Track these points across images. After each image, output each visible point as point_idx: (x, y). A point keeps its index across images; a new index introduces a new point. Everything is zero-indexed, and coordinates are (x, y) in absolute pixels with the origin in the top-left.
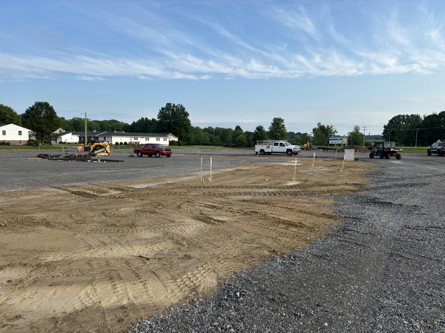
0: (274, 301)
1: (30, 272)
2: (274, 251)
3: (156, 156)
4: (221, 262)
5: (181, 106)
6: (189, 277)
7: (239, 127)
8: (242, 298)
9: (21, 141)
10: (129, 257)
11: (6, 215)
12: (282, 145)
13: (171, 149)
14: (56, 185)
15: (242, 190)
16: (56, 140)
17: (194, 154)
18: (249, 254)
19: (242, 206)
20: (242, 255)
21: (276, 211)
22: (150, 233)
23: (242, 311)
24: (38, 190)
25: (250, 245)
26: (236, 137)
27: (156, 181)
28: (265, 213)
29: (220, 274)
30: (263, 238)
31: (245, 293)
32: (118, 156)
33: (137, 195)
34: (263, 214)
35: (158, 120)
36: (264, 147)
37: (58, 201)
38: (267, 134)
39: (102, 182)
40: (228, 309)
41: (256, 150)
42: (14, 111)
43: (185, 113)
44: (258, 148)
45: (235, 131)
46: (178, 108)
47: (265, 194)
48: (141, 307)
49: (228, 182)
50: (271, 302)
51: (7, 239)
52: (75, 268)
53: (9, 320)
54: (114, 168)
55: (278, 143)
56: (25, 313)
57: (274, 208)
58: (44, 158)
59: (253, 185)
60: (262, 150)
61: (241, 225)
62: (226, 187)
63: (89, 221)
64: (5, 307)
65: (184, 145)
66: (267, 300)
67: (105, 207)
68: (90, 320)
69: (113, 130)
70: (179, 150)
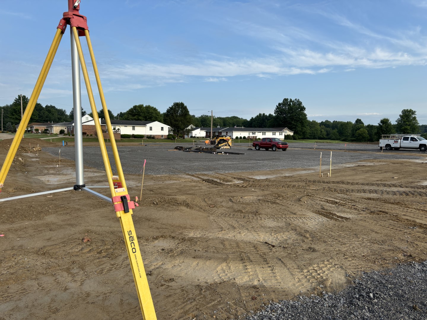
0: (415, 309)
1: (177, 244)
2: (411, 256)
3: (272, 150)
4: (348, 259)
5: (298, 101)
6: (315, 269)
7: (360, 120)
8: (376, 300)
9: (162, 135)
10: (256, 242)
11: (156, 195)
12: (414, 139)
13: (287, 143)
14: (190, 173)
15: (366, 188)
16: (188, 135)
17: (311, 148)
18: (380, 256)
19: (368, 204)
20: (371, 255)
21: (410, 212)
22: (273, 221)
23: (377, 314)
24: (177, 176)
25: (381, 246)
26: (356, 130)
27: (273, 173)
28: (396, 213)
29: (348, 271)
30: (396, 241)
31: (380, 295)
32: (238, 150)
33: (258, 185)
34: (394, 214)
35: (275, 115)
36: (391, 142)
37: (192, 186)
38: (394, 127)
39: (227, 172)
40: (361, 309)
41: (381, 145)
42: (158, 111)
43: (301, 107)
44: (383, 142)
45: (355, 125)
46: (295, 102)
47: (394, 193)
48: (271, 290)
49: (349, 178)
50: (411, 311)
51: (159, 215)
52: (211, 245)
53: (166, 281)
54: (236, 160)
55: (408, 138)
56: (176, 278)
57: (407, 210)
58: (180, 150)
59: (379, 182)
60: (388, 145)
61: (368, 224)
62: (348, 183)
63: (219, 206)
64: (161, 270)
65: (299, 139)
66: (406, 307)
67: (232, 194)
68: (228, 293)
69: (234, 126)
70: (294, 144)
